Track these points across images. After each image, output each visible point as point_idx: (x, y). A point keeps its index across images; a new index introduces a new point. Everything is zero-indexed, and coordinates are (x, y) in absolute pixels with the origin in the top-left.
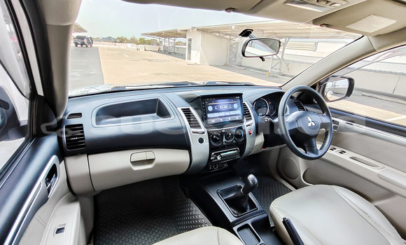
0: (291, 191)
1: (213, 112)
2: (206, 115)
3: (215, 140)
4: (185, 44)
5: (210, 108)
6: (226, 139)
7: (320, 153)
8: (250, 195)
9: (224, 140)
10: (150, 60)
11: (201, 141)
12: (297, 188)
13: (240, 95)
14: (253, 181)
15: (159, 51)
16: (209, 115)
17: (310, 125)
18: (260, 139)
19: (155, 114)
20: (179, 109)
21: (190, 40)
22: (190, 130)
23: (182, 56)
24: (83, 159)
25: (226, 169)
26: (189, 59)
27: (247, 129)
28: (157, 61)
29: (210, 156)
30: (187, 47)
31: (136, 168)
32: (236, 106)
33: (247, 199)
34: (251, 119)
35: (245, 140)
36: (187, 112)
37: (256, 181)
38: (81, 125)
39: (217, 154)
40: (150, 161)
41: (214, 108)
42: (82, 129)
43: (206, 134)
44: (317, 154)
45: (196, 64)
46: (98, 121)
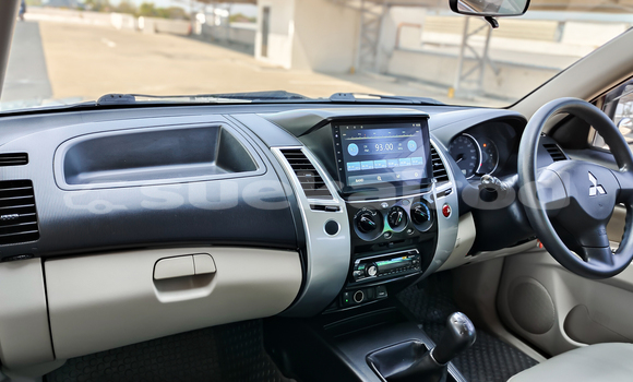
0: (534, 363)
1: (360, 158)
2: (343, 165)
3: (366, 228)
4: (253, 20)
5: (353, 149)
6: (392, 226)
7: (619, 261)
8: (451, 370)
9: (387, 228)
10: (169, 56)
11: (332, 228)
12: (548, 355)
13: (423, 119)
14: (464, 329)
15: (191, 35)
16: (351, 166)
17: (592, 192)
18: (467, 230)
19: (213, 164)
20: (277, 151)
21: (266, 11)
22: (304, 202)
23: (247, 48)
24: (32, 269)
25: (383, 303)
26: (264, 53)
27: (439, 204)
28: (187, 57)
29: (352, 267)
30: (257, 27)
31: (166, 298)
32: (412, 145)
33: (445, 376)
34: (446, 179)
35: (435, 230)
36: (295, 158)
37: (471, 328)
38: (29, 183)
39: (369, 263)
40: (202, 279)
41: (361, 149)
42: (31, 192)
43: (343, 210)
44: (612, 263)
45: (280, 68)
46: (71, 173)
